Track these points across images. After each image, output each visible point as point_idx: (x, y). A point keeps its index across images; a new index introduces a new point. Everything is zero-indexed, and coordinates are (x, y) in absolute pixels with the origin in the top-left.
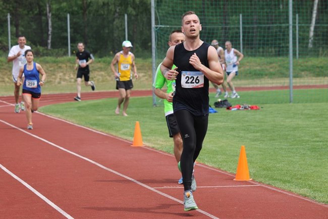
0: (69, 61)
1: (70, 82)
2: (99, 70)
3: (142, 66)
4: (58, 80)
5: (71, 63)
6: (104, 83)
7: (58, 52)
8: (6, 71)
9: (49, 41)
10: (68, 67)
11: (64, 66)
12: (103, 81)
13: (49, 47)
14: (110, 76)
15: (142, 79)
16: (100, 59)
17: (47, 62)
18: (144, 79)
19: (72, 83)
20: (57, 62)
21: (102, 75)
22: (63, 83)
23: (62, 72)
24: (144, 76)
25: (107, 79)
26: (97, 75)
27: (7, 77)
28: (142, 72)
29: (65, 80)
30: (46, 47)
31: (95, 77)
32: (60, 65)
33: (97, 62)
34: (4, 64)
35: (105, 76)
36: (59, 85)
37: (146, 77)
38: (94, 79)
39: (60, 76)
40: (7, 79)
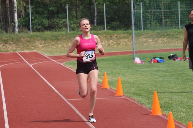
0: (105, 33)
2: (123, 38)
3: (151, 35)
5: (106, 34)
6: (126, 46)
7: (101, 28)
8: (65, 40)
9: (95, 21)
10: (104, 37)
11: (101, 36)
12: (126, 45)
13: (95, 25)
14: (130, 42)
15: (151, 43)
16: (125, 32)
18: (152, 43)
19: (106, 47)
21: (125, 42)
24: (152, 41)
25: (128, 44)
26: (122, 41)
27: (66, 44)
28: (151, 39)
30: (93, 25)
31: (121, 43)
33: (123, 33)
34: (64, 36)
35: (127, 42)
37: (154, 42)
38: (120, 44)
40: (65, 46)
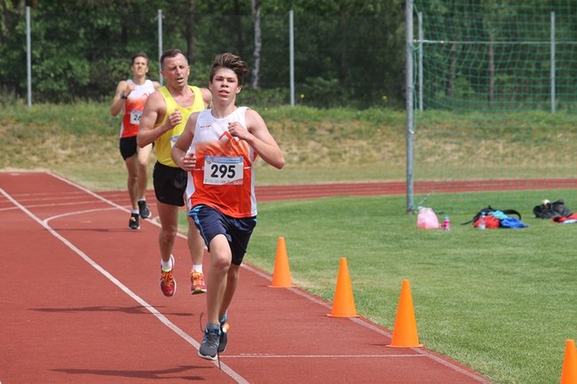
0: (291, 115)
2: (355, 136)
3: (452, 129)
6: (364, 165)
7: (273, 96)
9: (256, 72)
10: (286, 130)
12: (362, 161)
14: (379, 150)
15: (451, 158)
16: (359, 113)
18: (456, 158)
19: (293, 165)
21: (361, 148)
24: (456, 151)
25: (371, 157)
26: (350, 147)
28: (452, 143)
30: (247, 85)
31: (345, 152)
33: (353, 119)
35: (368, 150)
37: (461, 154)
38: (344, 156)
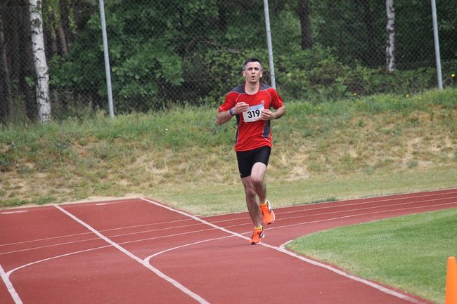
0: (439, 101)
1: (444, 160)
4: (408, 157)
5: (445, 107)
7: (416, 78)
9: (390, 50)
11: (424, 116)
13: (390, 66)
17: (378, 110)
20: (405, 106)
22: (422, 164)
23: (421, 134)
29: (428, 156)
32: (414, 114)
36: (412, 171)
39: (414, 145)
